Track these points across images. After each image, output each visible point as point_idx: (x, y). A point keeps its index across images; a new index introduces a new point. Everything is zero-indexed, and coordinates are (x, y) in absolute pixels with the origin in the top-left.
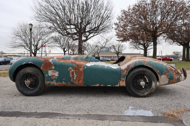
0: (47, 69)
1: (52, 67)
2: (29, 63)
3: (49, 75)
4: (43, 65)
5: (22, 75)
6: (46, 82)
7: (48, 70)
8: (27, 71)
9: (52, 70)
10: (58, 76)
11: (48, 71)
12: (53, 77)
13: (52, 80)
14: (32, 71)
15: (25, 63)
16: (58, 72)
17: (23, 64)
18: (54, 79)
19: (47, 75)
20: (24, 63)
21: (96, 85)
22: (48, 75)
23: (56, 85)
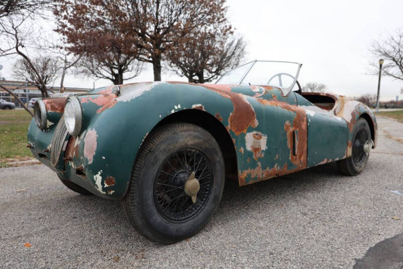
0: (243, 130)
1: (253, 122)
2: (194, 106)
3: (247, 148)
4: (231, 114)
5: (162, 158)
6: (242, 173)
7: (245, 131)
8: (181, 140)
9: (255, 132)
10: (267, 148)
11: (244, 135)
12: (256, 155)
13: (254, 165)
14: (197, 141)
15: (179, 107)
16: (266, 137)
17: (173, 112)
18: (259, 159)
19: (242, 149)
20: (176, 108)
21: (323, 161)
22: (245, 147)
23: (261, 177)
